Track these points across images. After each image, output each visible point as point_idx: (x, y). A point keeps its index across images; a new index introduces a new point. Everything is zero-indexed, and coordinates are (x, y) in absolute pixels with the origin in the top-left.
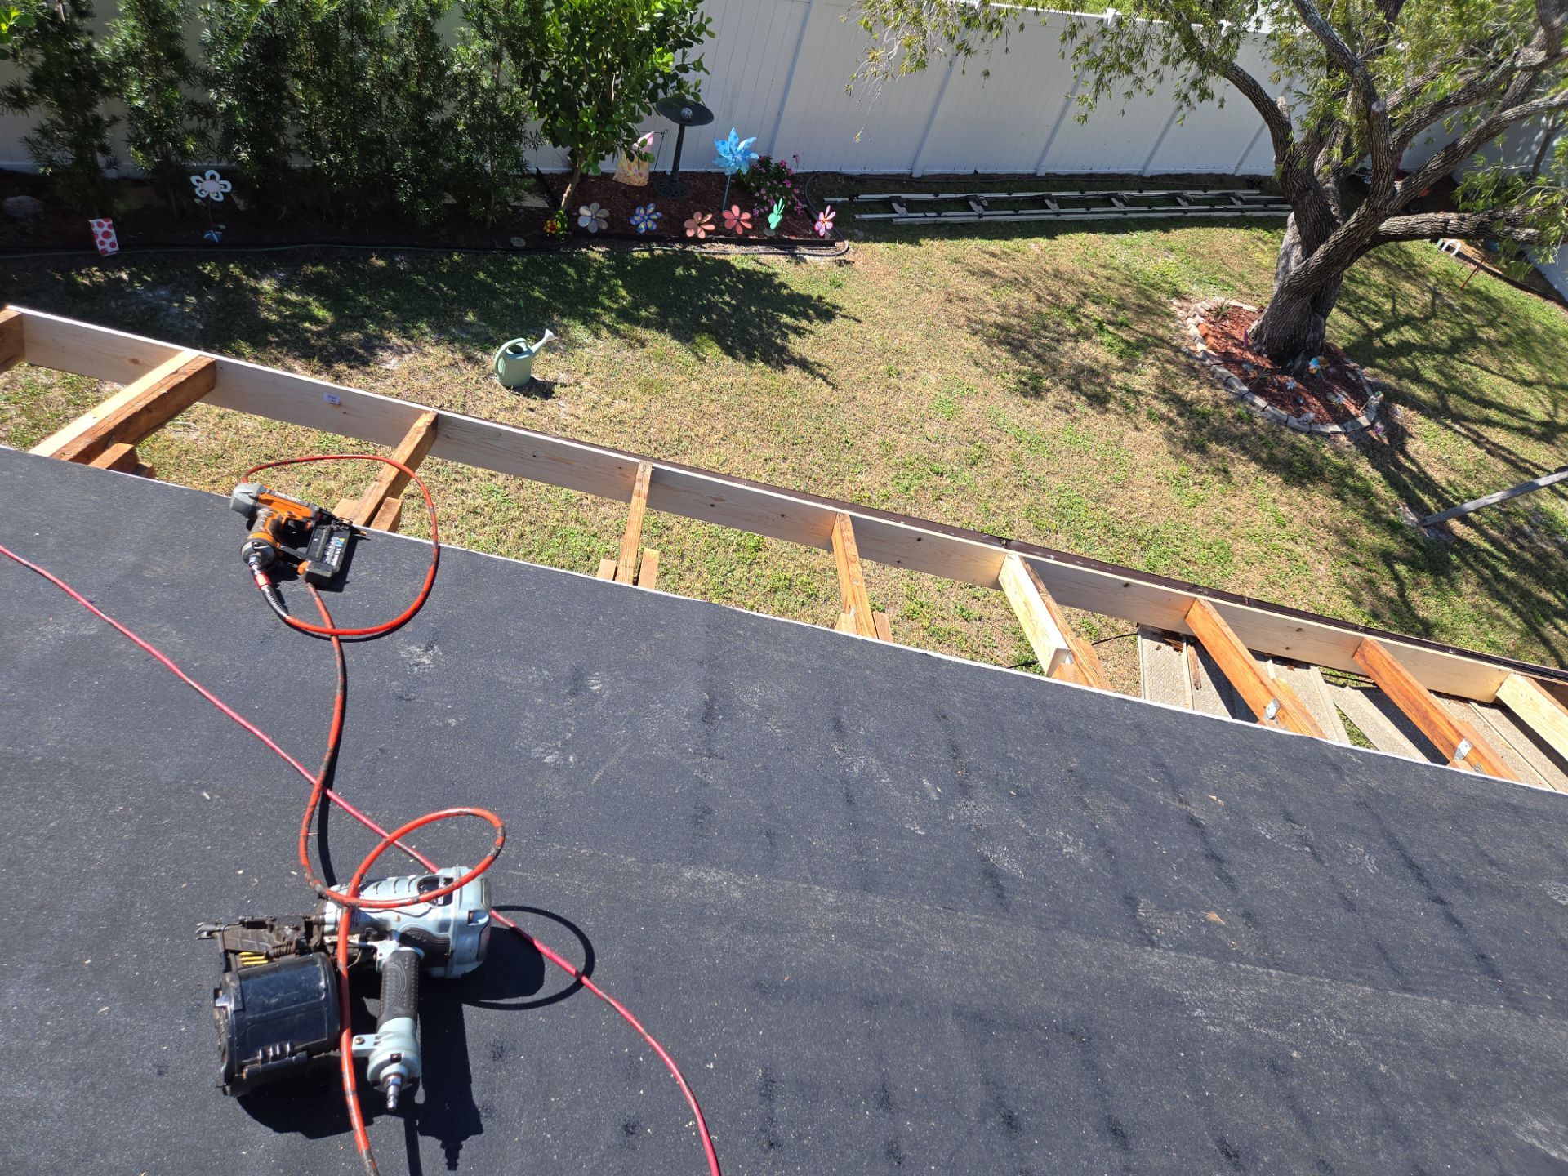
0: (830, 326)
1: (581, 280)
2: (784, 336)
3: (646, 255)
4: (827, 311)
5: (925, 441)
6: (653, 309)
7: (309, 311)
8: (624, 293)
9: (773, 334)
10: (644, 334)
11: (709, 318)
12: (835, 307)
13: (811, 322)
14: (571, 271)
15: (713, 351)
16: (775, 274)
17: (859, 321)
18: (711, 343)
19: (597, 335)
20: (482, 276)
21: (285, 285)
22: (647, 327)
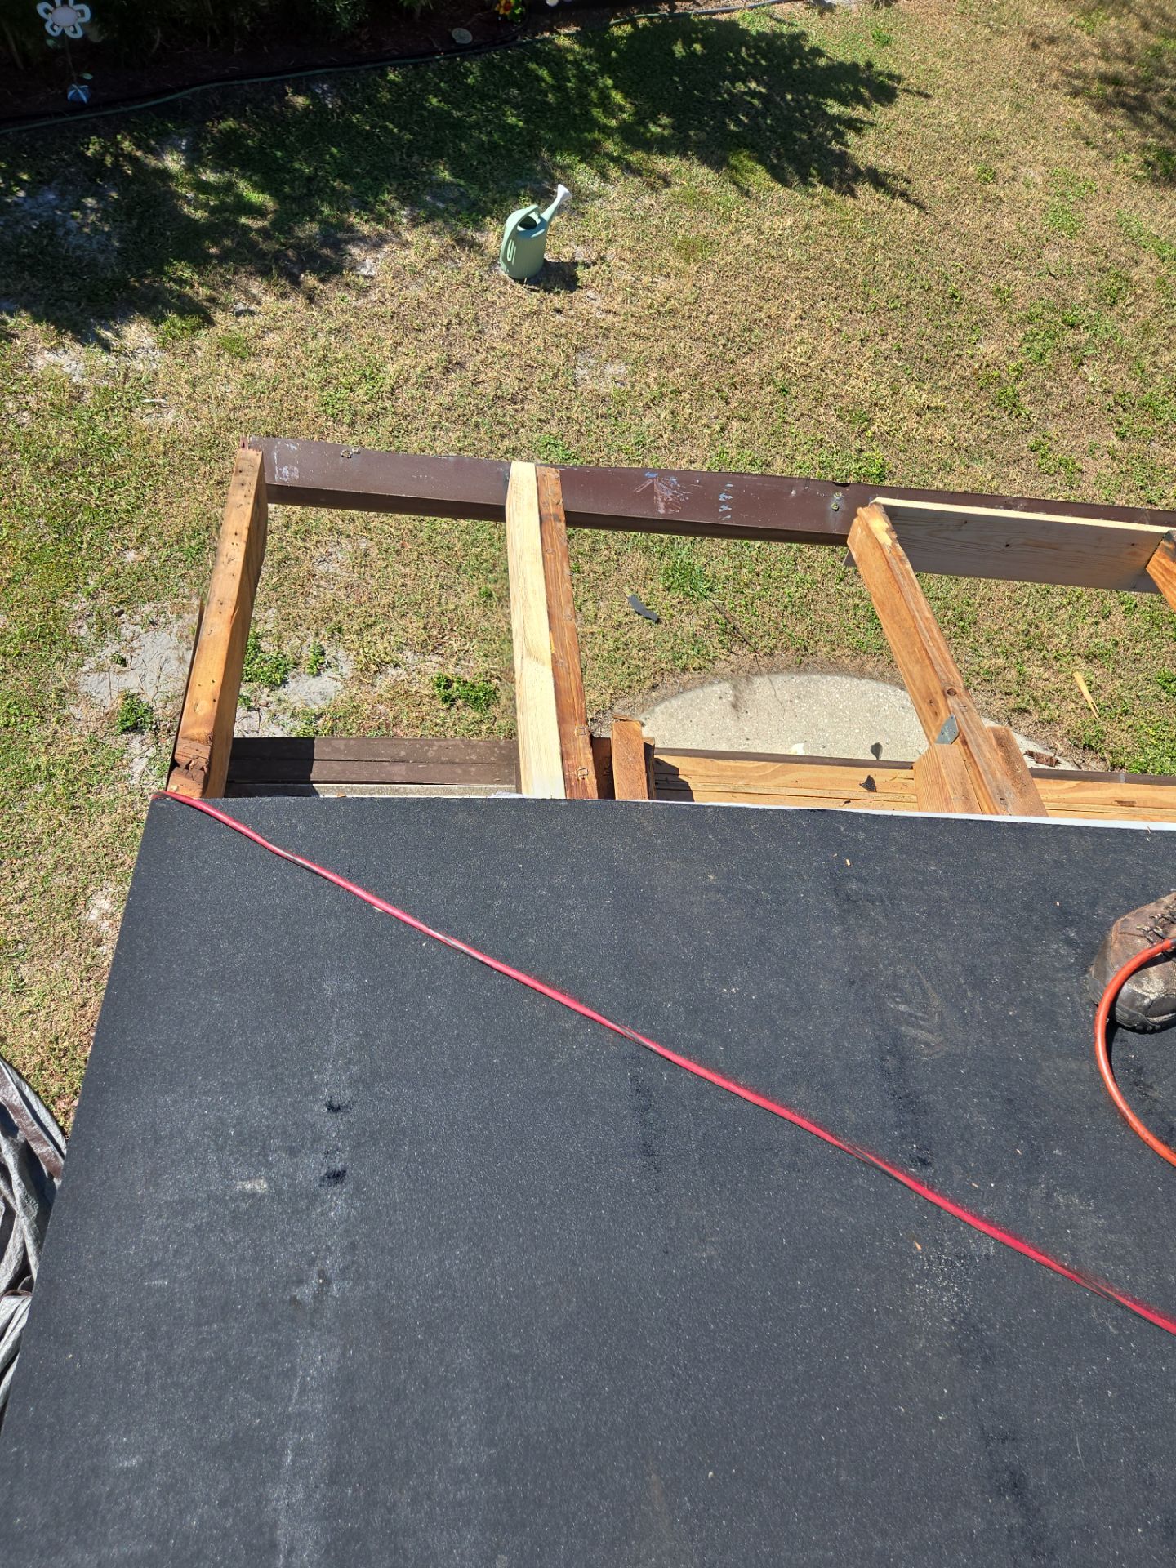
0: (892, 112)
1: (559, 88)
2: (839, 136)
3: (628, 28)
4: (882, 86)
5: (1047, 279)
6: (665, 120)
7: (239, 197)
8: (618, 97)
9: (822, 135)
10: (663, 164)
11: (738, 122)
12: (891, 77)
13: (867, 106)
14: (544, 73)
15: (759, 177)
16: (803, 35)
17: (927, 96)
18: (751, 164)
19: (605, 177)
20: (435, 101)
21: (194, 159)
22: (663, 152)
